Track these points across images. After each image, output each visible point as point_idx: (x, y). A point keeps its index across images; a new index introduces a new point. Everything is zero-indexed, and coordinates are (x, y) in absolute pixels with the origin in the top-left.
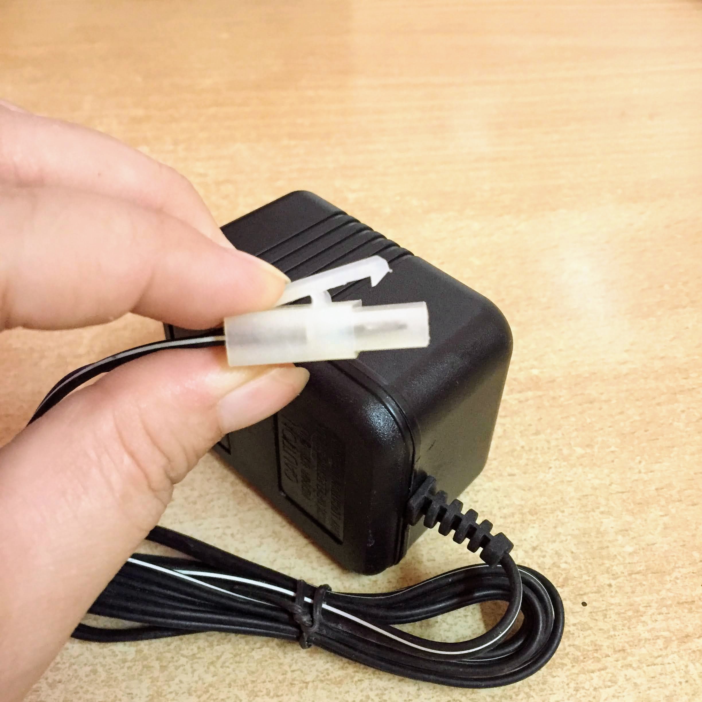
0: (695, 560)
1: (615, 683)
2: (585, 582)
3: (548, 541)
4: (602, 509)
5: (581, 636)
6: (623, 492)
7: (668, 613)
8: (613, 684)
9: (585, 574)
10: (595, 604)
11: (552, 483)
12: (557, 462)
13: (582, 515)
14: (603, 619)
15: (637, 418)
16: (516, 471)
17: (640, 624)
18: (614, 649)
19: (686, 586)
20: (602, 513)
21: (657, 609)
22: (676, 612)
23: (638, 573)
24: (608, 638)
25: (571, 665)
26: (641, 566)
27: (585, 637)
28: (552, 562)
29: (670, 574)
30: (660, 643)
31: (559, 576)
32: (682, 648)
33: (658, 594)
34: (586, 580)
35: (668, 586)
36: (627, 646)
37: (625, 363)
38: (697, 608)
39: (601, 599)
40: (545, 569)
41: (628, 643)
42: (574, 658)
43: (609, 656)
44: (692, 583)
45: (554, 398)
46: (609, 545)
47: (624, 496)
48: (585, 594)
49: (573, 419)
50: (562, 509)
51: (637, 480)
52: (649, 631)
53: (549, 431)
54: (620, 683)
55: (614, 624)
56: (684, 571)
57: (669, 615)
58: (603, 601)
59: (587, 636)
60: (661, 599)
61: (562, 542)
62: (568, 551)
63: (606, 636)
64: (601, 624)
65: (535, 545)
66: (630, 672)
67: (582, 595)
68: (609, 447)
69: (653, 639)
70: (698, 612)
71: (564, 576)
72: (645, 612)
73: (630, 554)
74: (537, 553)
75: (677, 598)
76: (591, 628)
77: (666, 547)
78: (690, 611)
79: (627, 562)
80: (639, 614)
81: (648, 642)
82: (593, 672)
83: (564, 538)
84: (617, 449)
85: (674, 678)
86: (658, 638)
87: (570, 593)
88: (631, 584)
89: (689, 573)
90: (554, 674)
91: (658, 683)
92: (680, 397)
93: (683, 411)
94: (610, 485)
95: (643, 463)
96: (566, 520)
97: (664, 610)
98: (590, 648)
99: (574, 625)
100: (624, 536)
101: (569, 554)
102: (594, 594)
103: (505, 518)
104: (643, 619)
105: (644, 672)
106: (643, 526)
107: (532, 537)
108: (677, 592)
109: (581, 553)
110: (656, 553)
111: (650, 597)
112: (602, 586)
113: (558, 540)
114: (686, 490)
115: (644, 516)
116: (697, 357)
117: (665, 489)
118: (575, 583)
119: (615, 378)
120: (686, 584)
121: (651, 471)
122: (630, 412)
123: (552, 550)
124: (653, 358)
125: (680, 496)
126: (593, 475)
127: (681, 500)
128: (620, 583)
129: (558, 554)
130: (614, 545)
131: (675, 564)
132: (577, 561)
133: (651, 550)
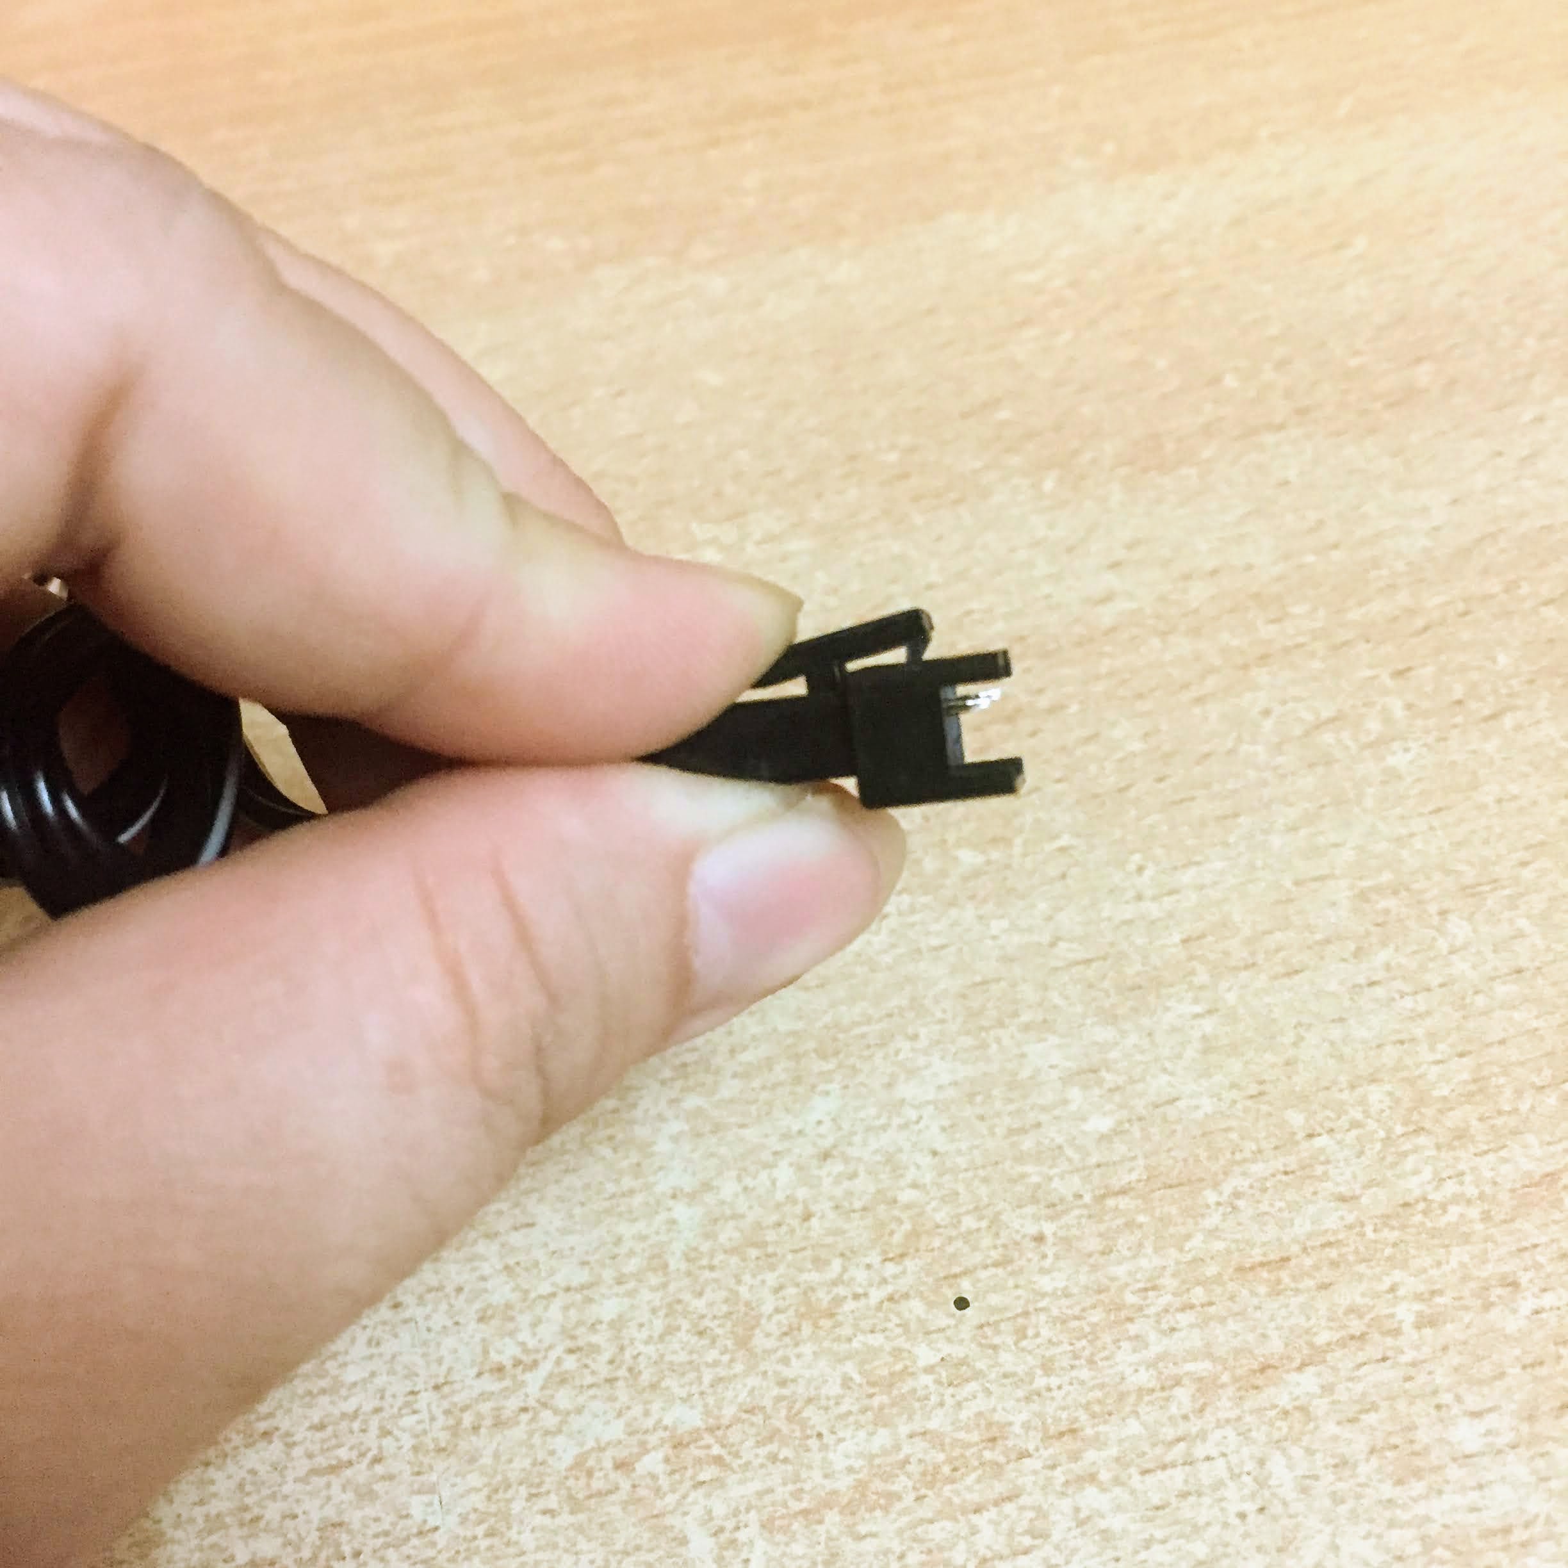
0: (1294, 1134)
1: (1044, 1536)
2: (967, 1236)
3: (868, 1129)
4: (1025, 1018)
5: (949, 1401)
6: (1088, 962)
7: (1211, 1304)
8: (1037, 1542)
9: (968, 1212)
10: (994, 1299)
11: (887, 959)
13: (968, 1041)
14: (1016, 1344)
15: (1137, 746)
17: (1125, 1345)
18: (1045, 1428)
19: (1266, 1213)
20: (1026, 1028)
21: (1174, 1294)
22: (1232, 1298)
23: (1123, 1192)
24: (1028, 1399)
25: (912, 1496)
26: (1131, 1170)
27: (959, 1405)
28: (872, 1189)
29: (1216, 1185)
30: (1183, 1396)
31: (893, 1226)
32: (1248, 1405)
33: (1181, 1250)
34: (970, 1232)
35: (1214, 1219)
36: (1083, 1416)
37: (1108, 598)
38: (1294, 1278)
39: (1011, 1283)
40: (854, 1211)
41: (1087, 1407)
42: (924, 1474)
43: (1030, 1456)
44: (1282, 1204)
46: (1044, 1118)
47: (1091, 972)
48: (966, 1273)
50: (910, 1031)
51: (1129, 922)
52: (1152, 1365)
54: (1056, 1537)
55: (1048, 1354)
56: (1258, 1169)
57: (1212, 1310)
58: (1017, 1287)
59: (967, 1400)
60: (1189, 1263)
61: (905, 1126)
62: (921, 1150)
63: (1020, 1393)
64: (1007, 1359)
65: (827, 1143)
66: (1090, 1497)
67: (955, 1276)
68: (1056, 837)
69: (1163, 1389)
70: (1297, 1291)
71: (907, 1226)
72: (1140, 1309)
73: (1104, 1138)
74: (836, 1167)
75: (1236, 1254)
76: (978, 1375)
77: (1208, 1105)
78: (1276, 1291)
79: (1093, 1160)
80: (1123, 1314)
81: (1146, 1398)
82: (977, 1511)
83: (913, 1114)
84: (1074, 842)
85: (1224, 1504)
86: (1178, 1382)
87: (923, 1275)
89: (1273, 1175)
90: (863, 1529)
91: (1176, 1522)
92: (1261, 675)
93: (1266, 713)
94: (1053, 945)
95: (1148, 873)
96: (921, 1061)
97: (1198, 1294)
98: (975, 1437)
99: (929, 1370)
100: (1085, 1087)
101: (926, 1160)
102: (992, 1271)
103: (745, 1075)
104: (1133, 1329)
105: (1133, 1492)
106: (1142, 1052)
107: (819, 1123)
108: (1239, 1236)
109: (959, 1152)
110: (1179, 1128)
111: (1157, 1261)
112: (1017, 1243)
113: (896, 1121)
114: (1270, 932)
115: (1146, 1021)
116: (1310, 559)
117: (1210, 939)
118: (937, 1243)
119: (1079, 644)
120: (1264, 1207)
121: (1172, 892)
122: (1117, 733)
123: (876, 1152)
124: (1187, 577)
125: (1253, 954)
126: (1005, 923)
127: (1254, 965)
128: (1068, 1227)
129: (892, 1162)
130: (1056, 1118)
131: (1233, 1153)
132: (947, 1177)
133: (1165, 1119)
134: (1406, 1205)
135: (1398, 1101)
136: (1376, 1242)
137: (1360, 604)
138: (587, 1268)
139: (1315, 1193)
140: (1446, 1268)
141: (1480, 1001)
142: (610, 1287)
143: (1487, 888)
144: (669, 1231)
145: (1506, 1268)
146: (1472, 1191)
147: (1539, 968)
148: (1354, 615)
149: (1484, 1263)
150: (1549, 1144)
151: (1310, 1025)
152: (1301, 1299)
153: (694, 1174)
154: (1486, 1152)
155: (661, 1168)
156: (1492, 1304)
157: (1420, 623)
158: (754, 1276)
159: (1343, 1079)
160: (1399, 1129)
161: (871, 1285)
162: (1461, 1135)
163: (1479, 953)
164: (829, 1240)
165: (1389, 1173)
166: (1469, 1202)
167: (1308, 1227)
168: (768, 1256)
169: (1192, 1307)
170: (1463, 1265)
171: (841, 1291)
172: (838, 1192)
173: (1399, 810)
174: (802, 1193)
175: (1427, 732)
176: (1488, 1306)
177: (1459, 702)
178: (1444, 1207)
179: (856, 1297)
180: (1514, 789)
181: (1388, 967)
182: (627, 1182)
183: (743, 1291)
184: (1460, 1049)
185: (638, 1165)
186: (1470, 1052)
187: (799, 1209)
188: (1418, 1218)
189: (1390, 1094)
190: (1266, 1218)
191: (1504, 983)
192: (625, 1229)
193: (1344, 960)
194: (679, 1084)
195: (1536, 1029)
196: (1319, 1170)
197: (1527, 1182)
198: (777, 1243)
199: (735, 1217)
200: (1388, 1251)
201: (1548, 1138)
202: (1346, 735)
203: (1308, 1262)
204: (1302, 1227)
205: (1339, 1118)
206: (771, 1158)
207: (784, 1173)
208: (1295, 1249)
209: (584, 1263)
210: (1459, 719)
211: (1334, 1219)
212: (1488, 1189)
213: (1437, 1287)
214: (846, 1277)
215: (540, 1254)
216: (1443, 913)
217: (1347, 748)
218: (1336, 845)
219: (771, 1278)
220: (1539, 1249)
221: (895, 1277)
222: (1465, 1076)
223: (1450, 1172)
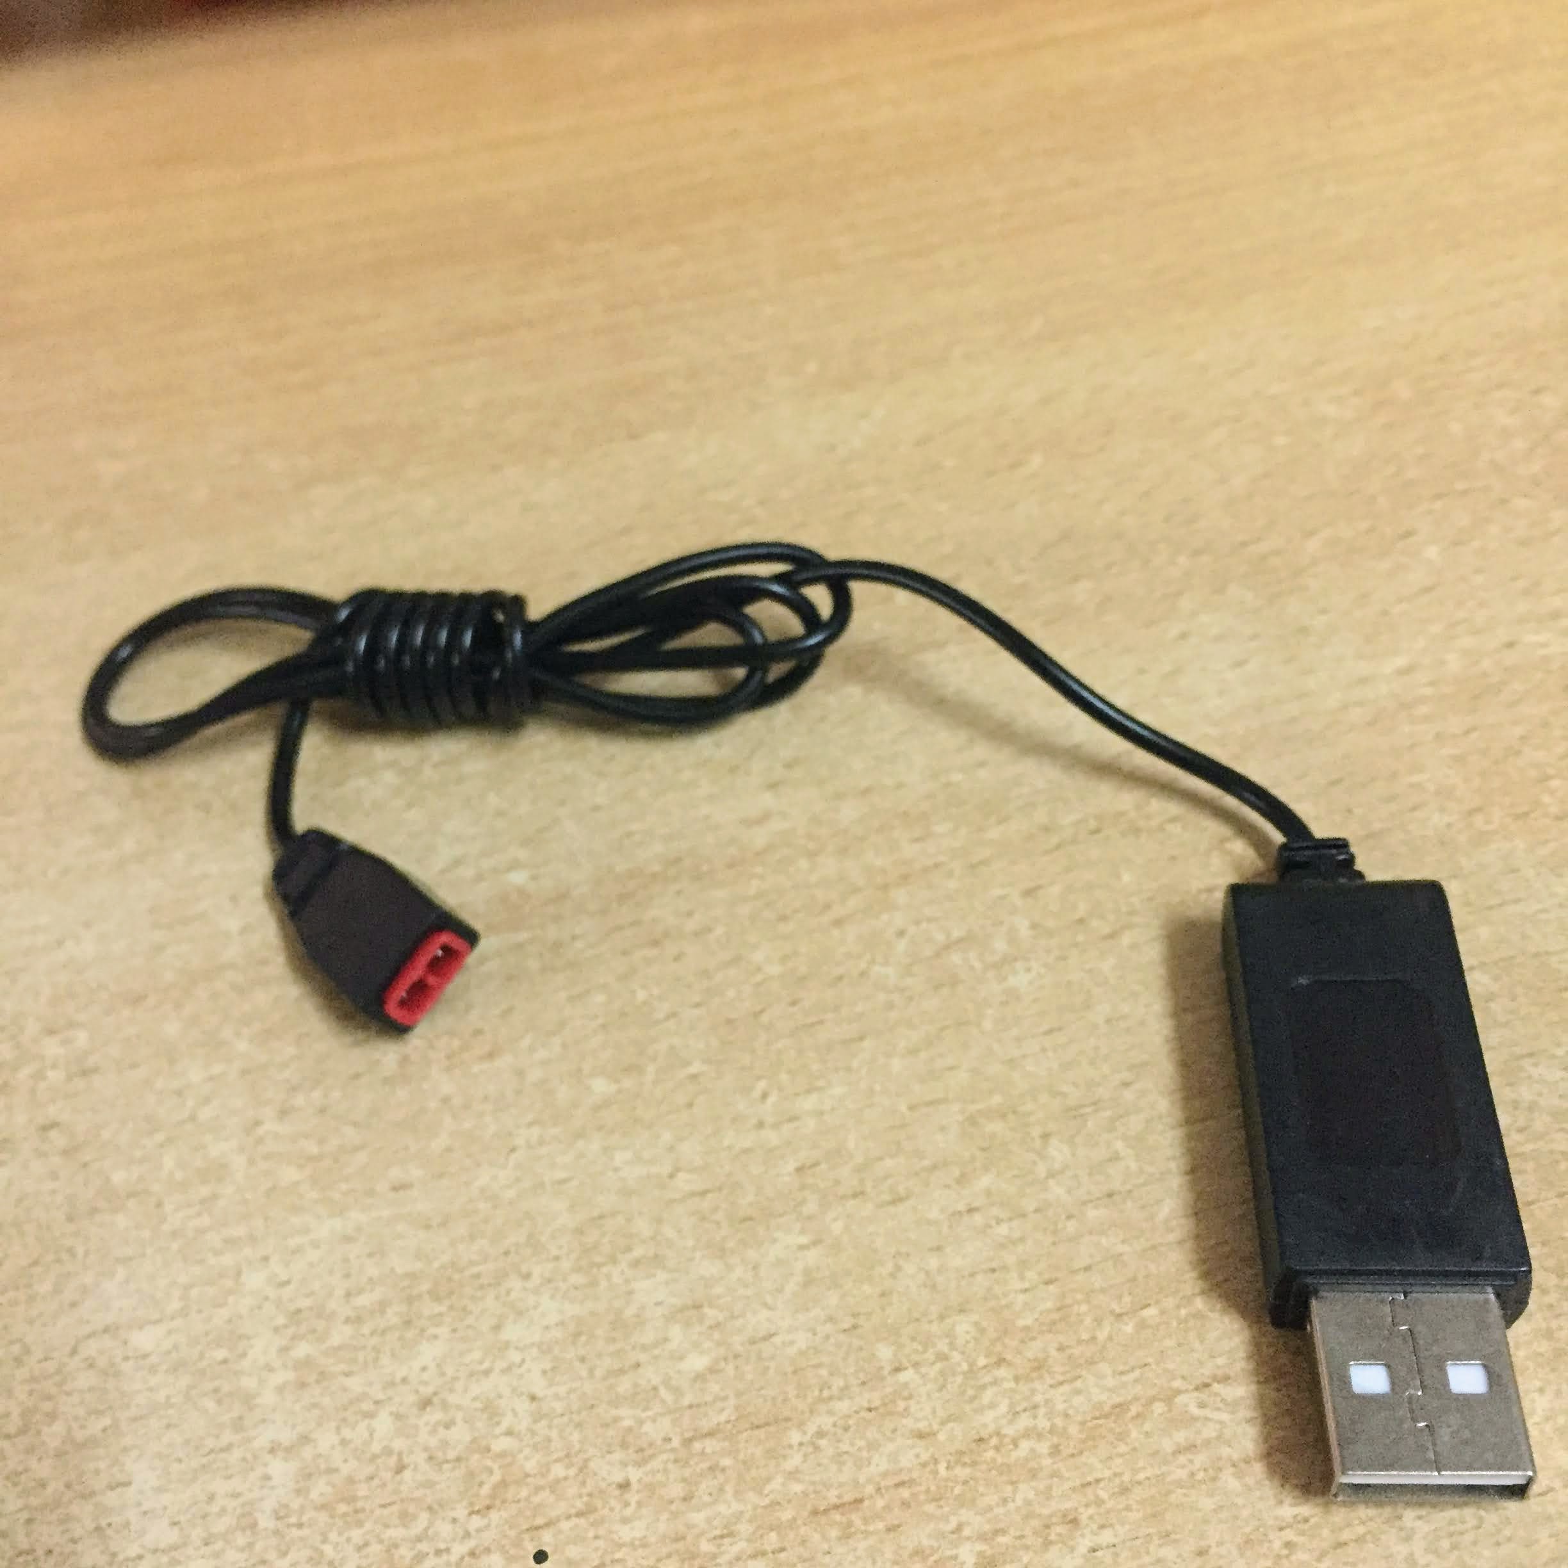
0: (881, 1368)
2: (554, 1485)
3: (471, 1374)
4: (638, 1252)
6: (703, 1193)
7: (783, 1550)
9: (557, 1461)
10: (573, 1552)
11: (511, 1194)
12: (536, 1131)
13: (577, 1279)
15: (775, 969)
16: (416, 1173)
19: (846, 1453)
20: (636, 1264)
21: (749, 1540)
22: (803, 1542)
23: (710, 1434)
26: (723, 1410)
28: (467, 1438)
29: (801, 1425)
31: (484, 1477)
33: (760, 1493)
34: (558, 1481)
37: (765, 818)
38: (866, 1521)
39: (591, 1533)
40: (447, 1461)
44: (861, 1443)
45: (557, 946)
46: (643, 1357)
47: (706, 1204)
49: (600, 998)
50: (524, 1268)
51: (746, 1151)
53: (526, 1042)
56: (843, 1406)
57: (783, 1556)
58: (596, 1537)
60: (765, 1507)
61: (507, 1370)
62: (520, 1395)
65: (427, 1391)
67: (537, 1528)
68: (688, 1063)
70: (867, 1534)
71: (496, 1477)
72: (714, 1557)
73: (699, 1378)
74: (435, 1415)
75: (812, 1496)
77: (802, 1340)
78: (847, 1534)
79: (686, 1401)
83: (516, 1357)
84: (704, 1069)
87: (507, 1527)
88: (687, 1472)
89: (857, 1412)
92: (900, 896)
93: (901, 933)
94: (671, 1176)
95: (771, 1099)
96: (531, 1301)
97: (772, 1540)
100: (687, 1324)
101: (523, 1406)
102: (574, 1521)
103: (356, 1320)
106: (746, 1286)
107: (424, 1369)
108: (817, 1478)
109: (557, 1397)
110: (772, 1364)
111: (736, 1507)
112: (601, 1492)
113: (500, 1365)
114: (881, 1159)
115: (752, 1254)
116: (957, 777)
117: (823, 1166)
118: (524, 1493)
119: (731, 866)
120: (845, 1447)
121: (793, 1119)
122: (758, 957)
123: (475, 1399)
124: (839, 796)
125: (862, 1181)
126: (628, 1155)
127: (862, 1193)
128: (654, 1472)
129: (491, 1411)
130: (656, 1358)
131: (821, 1391)
132: (544, 1423)
133: (760, 1358)
134: (981, 1440)
135: (982, 1331)
136: (947, 1480)
137: (1001, 821)
138: (176, 1529)
139: (894, 1431)
140: (1011, 1506)
141: (1071, 1226)
142: (197, 1549)
143: (1088, 1110)
144: (262, 1487)
145: (1068, 1505)
146: (1043, 1424)
147: (1130, 1191)
148: (994, 833)
149: (1048, 1499)
150: (1122, 1373)
151: (908, 1255)
152: (871, 1541)
153: (294, 1426)
154: (1061, 1383)
155: (264, 1421)
156: (1051, 1543)
157: (1055, 840)
158: (340, 1534)
159: (934, 1310)
160: (982, 1361)
161: (454, 1540)
162: (1039, 1366)
163: (1076, 1176)
164: (418, 1494)
165: (968, 1408)
166: (1040, 1436)
167: (884, 1466)
168: (356, 1512)
169: (763, 1554)
170: (1028, 1503)
171: (423, 1547)
172: (433, 1442)
173: (1015, 1032)
174: (398, 1444)
175: (1048, 951)
176: (1047, 1544)
177: (1081, 921)
178: (1015, 1443)
179: (438, 1552)
180: (1125, 1008)
181: (988, 1193)
182: (227, 1437)
183: (328, 1549)
184: (1046, 1276)
185: (241, 1418)
186: (1056, 1280)
187: (392, 1461)
188: (990, 1454)
189: (976, 1324)
190: (845, 1457)
191: (1096, 1207)
192: (220, 1486)
193: (947, 1186)
194: (291, 1331)
195: (1121, 1255)
196: (901, 1405)
197: (1097, 1414)
198: (366, 1498)
199: (332, 1471)
200: (957, 1490)
201: (1121, 1368)
202: (972, 955)
203: (880, 1503)
204: (879, 1464)
205: (925, 1351)
206: (372, 1407)
207: (384, 1423)
208: (870, 1489)
209: (175, 1524)
210: (1080, 938)
211: (910, 1456)
212: (1059, 1422)
213: (1001, 1525)
214: (430, 1532)
215: (132, 1515)
216: (1046, 1136)
217: (972, 968)
218: (951, 1068)
219: (356, 1535)
220: (1102, 1484)
221: (478, 1531)
222: (1049, 1305)
223: (1025, 1404)
